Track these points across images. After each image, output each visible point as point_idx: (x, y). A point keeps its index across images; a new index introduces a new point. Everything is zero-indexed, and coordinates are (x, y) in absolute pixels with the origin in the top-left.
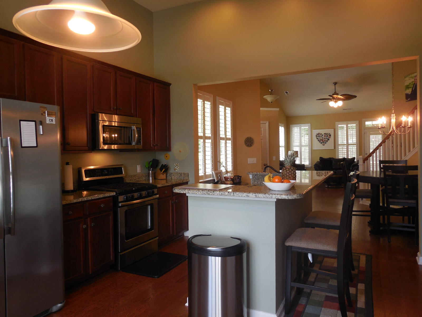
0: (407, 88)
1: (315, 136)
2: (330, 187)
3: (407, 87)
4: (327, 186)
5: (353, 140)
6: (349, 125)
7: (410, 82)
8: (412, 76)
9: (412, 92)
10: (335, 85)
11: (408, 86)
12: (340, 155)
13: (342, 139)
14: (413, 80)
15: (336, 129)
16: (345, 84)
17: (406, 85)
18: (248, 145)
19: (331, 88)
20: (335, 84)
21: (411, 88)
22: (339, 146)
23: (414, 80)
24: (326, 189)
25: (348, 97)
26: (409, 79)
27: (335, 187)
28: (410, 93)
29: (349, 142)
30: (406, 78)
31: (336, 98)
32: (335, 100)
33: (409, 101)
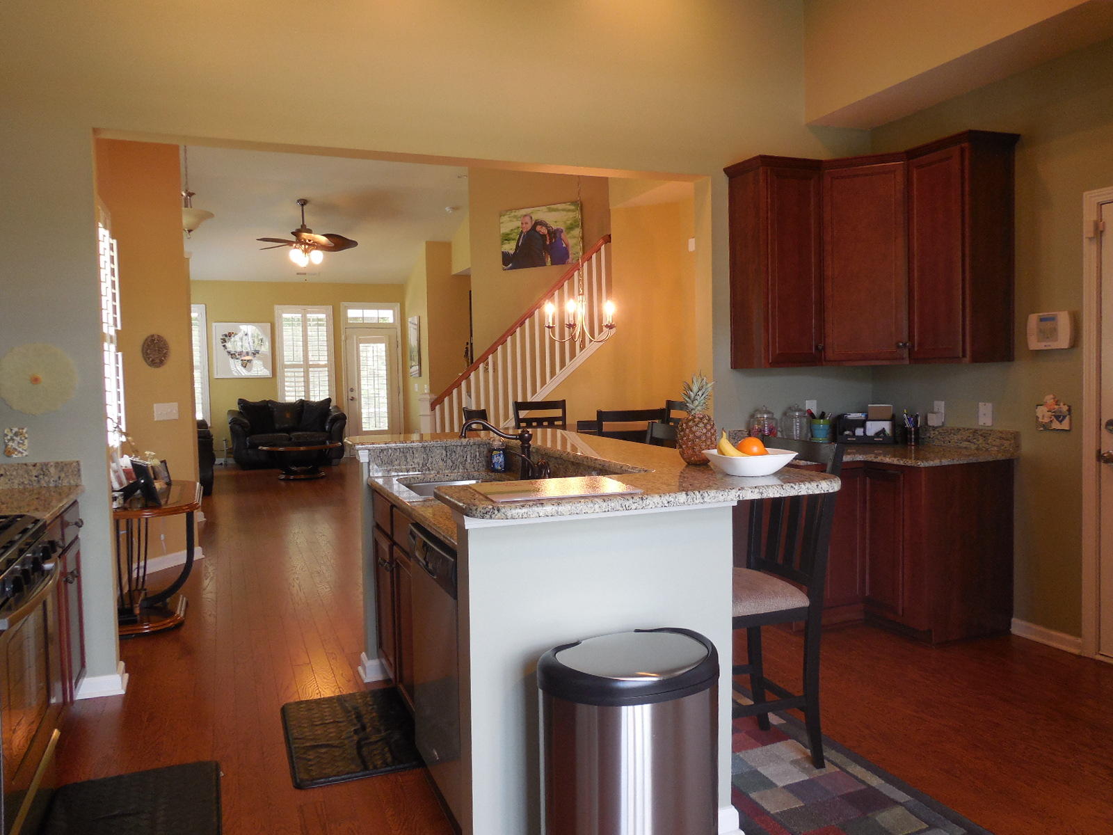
0: (506, 240)
1: (220, 341)
2: (292, 477)
3: (506, 238)
4: (283, 477)
5: (320, 353)
6: (309, 316)
7: (513, 227)
8: (516, 214)
9: (516, 250)
10: (302, 205)
11: (508, 234)
12: (287, 394)
13: (291, 351)
14: (519, 224)
15: (277, 326)
16: (327, 208)
17: (503, 234)
18: (153, 360)
19: (292, 214)
20: (303, 203)
21: (513, 240)
22: (286, 370)
23: (522, 223)
24: (283, 483)
25: (339, 243)
26: (511, 221)
27: (302, 477)
28: (512, 252)
29: (310, 358)
30: (502, 217)
31: (310, 241)
32: (303, 246)
33: (511, 268)
